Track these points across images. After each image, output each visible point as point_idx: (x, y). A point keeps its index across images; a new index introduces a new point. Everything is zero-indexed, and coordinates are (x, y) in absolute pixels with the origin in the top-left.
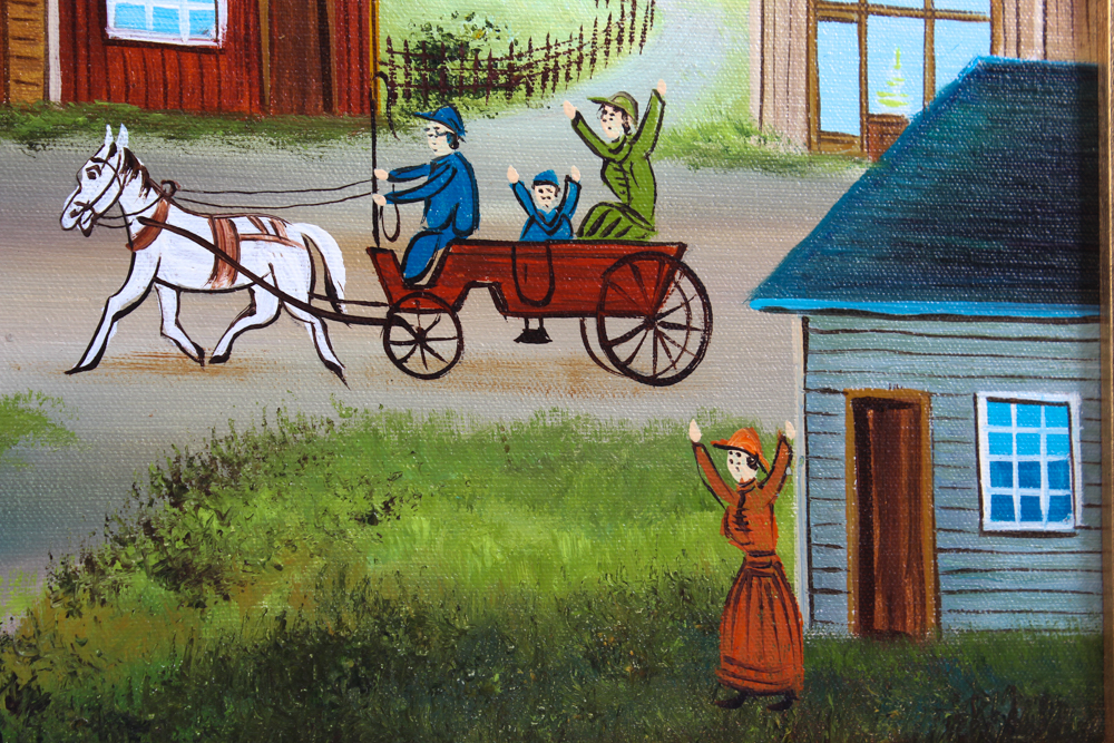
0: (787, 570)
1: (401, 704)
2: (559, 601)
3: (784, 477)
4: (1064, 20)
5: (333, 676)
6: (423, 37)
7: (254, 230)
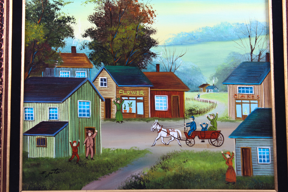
0: (234, 168)
1: (189, 183)
2: (206, 171)
3: (233, 157)
4: (267, 103)
5: (181, 179)
6: (190, 108)
7: (171, 130)
